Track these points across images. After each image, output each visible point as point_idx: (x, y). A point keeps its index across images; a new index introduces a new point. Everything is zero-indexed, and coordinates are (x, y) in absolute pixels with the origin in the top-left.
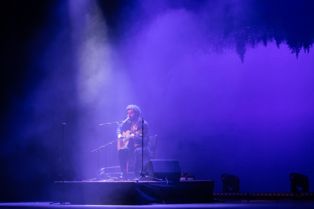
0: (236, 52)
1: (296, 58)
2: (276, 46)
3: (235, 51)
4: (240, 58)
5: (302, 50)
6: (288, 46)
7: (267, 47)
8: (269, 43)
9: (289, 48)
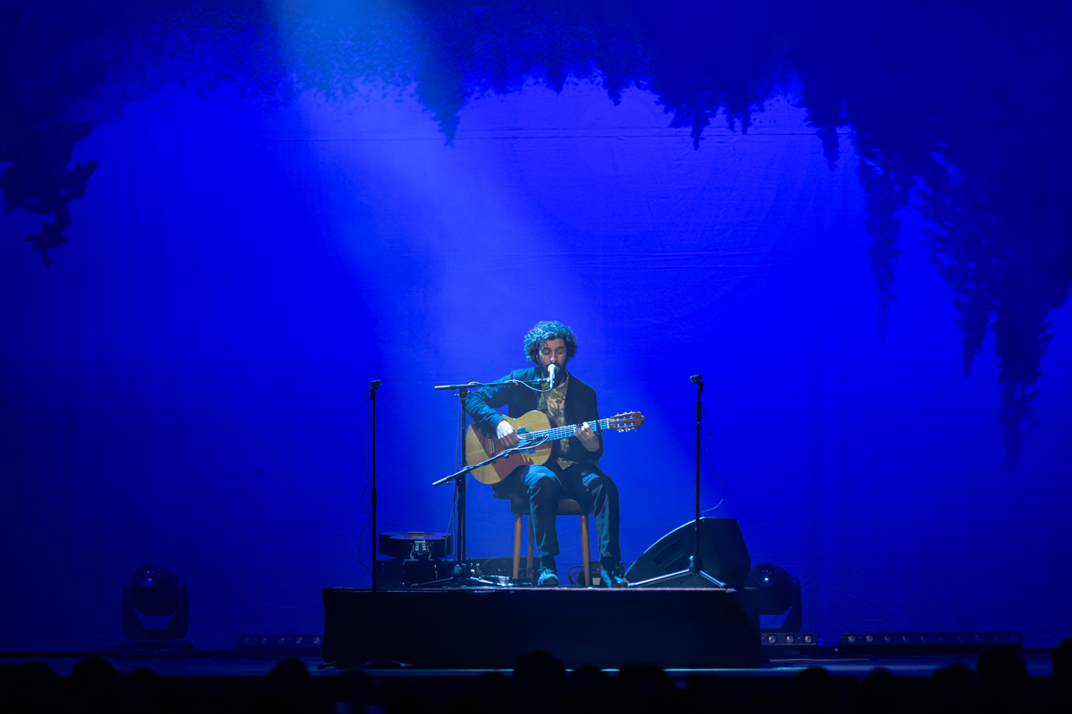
0: (417, 97)
1: (692, 145)
2: (605, 93)
3: (412, 96)
4: (439, 122)
5: (717, 117)
6: (656, 97)
7: (562, 93)
8: (575, 80)
9: (662, 107)
